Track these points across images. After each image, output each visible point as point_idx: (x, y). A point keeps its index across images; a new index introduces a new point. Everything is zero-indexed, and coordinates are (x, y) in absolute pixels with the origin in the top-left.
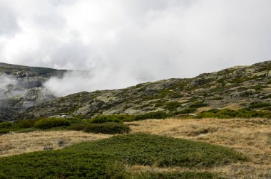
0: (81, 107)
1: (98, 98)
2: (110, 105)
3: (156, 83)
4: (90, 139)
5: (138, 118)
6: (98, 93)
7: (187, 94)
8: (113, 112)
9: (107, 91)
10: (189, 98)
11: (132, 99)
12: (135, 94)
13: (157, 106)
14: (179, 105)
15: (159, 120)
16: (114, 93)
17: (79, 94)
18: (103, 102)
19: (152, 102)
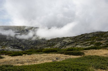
0: (57, 44)
1: (64, 40)
2: (69, 43)
3: (90, 34)
4: (69, 58)
5: (86, 49)
6: (64, 38)
7: (105, 39)
8: (71, 46)
9: (67, 37)
10: (106, 41)
11: (79, 41)
12: (80, 39)
13: (91, 44)
14: (101, 44)
15: (96, 50)
16: (71, 38)
17: (56, 38)
18: (66, 42)
19: (88, 42)
